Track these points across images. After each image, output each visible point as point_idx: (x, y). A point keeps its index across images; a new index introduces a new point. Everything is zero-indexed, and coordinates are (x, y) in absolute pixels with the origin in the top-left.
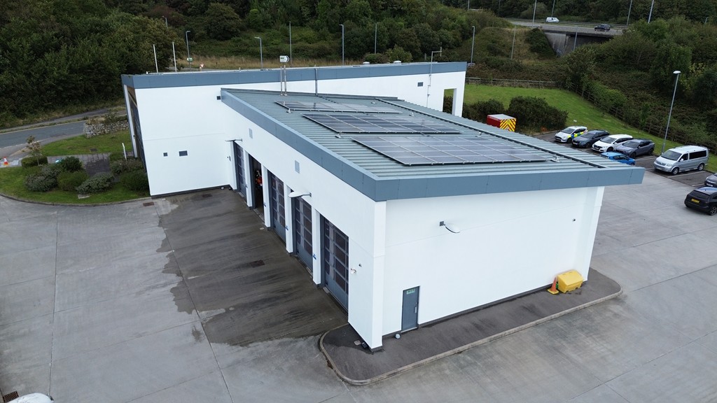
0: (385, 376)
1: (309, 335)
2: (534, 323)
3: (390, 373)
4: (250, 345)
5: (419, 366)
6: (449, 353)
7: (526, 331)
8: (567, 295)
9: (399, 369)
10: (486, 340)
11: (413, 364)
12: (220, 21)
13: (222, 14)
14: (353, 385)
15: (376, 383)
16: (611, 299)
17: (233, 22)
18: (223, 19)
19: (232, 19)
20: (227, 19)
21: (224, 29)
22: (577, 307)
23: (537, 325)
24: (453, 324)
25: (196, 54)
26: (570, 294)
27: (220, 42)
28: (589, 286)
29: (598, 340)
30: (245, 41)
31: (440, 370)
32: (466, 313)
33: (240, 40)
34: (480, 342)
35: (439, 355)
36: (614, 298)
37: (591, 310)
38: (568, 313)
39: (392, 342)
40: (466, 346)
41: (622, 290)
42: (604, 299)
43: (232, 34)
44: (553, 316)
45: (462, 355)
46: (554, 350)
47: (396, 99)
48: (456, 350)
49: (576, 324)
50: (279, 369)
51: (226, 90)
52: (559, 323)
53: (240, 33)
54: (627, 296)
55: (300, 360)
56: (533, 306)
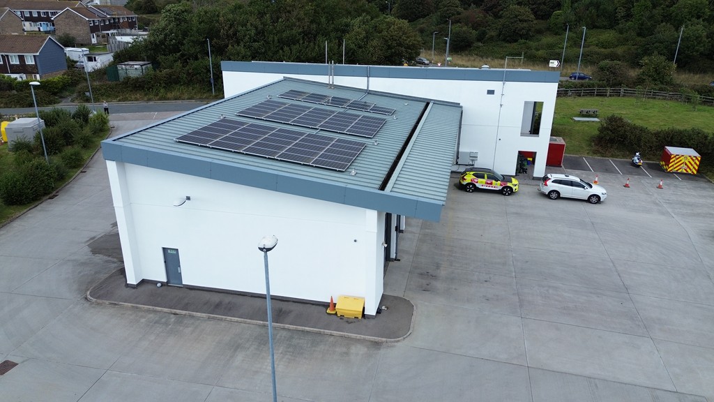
0: (107, 302)
3: (113, 302)
5: (137, 308)
6: (166, 310)
8: (338, 319)
9: (121, 303)
10: (204, 315)
11: (134, 305)
12: (512, 23)
13: (516, 16)
14: (86, 298)
15: (98, 304)
16: (372, 341)
17: (525, 24)
18: (515, 22)
19: (526, 21)
20: (520, 21)
21: (514, 32)
23: (264, 325)
24: (207, 295)
25: (477, 55)
26: (341, 319)
27: (506, 44)
28: (372, 322)
29: (284, 360)
30: (532, 44)
31: (142, 317)
32: (232, 294)
33: (526, 43)
34: (199, 314)
35: (157, 308)
36: (376, 342)
37: (332, 339)
38: (307, 332)
39: (150, 287)
40: (184, 312)
41: (398, 339)
42: (362, 336)
43: (522, 36)
44: (287, 326)
45: (173, 315)
46: (236, 347)
47: (457, 105)
48: (174, 311)
49: (295, 341)
50: (80, 272)
51: (285, 79)
52: (284, 333)
53: (533, 36)
54: (393, 346)
55: (96, 273)
56: (290, 312)
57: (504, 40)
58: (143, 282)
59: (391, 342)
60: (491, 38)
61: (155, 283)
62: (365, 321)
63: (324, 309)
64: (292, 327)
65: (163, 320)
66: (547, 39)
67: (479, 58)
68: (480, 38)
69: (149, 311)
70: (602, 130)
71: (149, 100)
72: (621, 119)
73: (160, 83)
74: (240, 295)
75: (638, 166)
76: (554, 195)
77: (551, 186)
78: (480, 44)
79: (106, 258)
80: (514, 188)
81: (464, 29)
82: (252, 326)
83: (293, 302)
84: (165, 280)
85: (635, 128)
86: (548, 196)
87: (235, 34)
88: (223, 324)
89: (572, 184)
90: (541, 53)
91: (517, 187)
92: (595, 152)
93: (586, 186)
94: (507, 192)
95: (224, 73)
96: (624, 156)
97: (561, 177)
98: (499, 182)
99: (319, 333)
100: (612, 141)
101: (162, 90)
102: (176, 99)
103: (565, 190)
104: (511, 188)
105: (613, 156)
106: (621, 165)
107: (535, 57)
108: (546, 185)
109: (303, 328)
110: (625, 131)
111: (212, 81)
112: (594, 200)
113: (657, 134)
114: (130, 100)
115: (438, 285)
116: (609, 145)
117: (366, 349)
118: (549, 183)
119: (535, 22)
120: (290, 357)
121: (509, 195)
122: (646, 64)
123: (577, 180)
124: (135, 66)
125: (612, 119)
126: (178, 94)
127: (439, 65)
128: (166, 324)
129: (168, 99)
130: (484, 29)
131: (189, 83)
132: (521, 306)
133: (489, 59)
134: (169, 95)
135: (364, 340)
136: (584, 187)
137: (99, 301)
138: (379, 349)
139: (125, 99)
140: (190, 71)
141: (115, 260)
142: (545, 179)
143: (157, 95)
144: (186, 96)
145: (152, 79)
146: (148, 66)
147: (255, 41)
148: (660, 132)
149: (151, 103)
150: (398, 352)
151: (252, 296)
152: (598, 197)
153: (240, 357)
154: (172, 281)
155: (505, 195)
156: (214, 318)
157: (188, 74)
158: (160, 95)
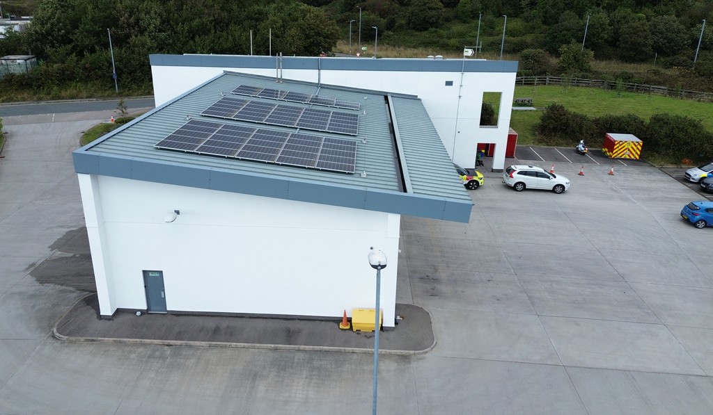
0: (82, 339)
1: (87, 291)
2: (273, 346)
3: (90, 338)
4: (46, 284)
5: (120, 342)
6: (156, 341)
7: (257, 350)
8: (355, 334)
9: (99, 339)
10: (204, 343)
11: (115, 339)
12: (421, 11)
14: (54, 337)
15: (71, 342)
16: (399, 355)
17: (434, 12)
18: (424, 10)
19: (435, 9)
20: (429, 9)
21: (424, 20)
22: (342, 348)
23: (276, 349)
24: (200, 321)
25: (388, 44)
26: (358, 334)
27: (417, 33)
28: (392, 334)
29: (312, 385)
30: (441, 32)
31: (130, 352)
32: (227, 317)
33: (437, 31)
34: (197, 343)
35: (145, 340)
36: (403, 356)
37: (355, 357)
38: (326, 351)
39: (129, 317)
40: (179, 342)
41: (426, 350)
42: (388, 351)
43: (432, 24)
44: (302, 347)
45: (168, 347)
46: (253, 376)
47: (414, 98)
48: (167, 342)
49: (316, 363)
50: (33, 307)
51: (226, 73)
52: (302, 355)
53: (443, 24)
54: (424, 358)
55: (54, 306)
56: (300, 331)
57: (414, 28)
58: (119, 312)
59: (419, 354)
60: (401, 27)
61: (133, 312)
62: (385, 334)
63: (336, 325)
64: (308, 347)
65: (157, 353)
66: (457, 28)
67: (391, 47)
68: (390, 26)
69: (135, 344)
70: (544, 119)
71: (40, 99)
72: (562, 107)
73: (51, 80)
74: (237, 317)
75: (583, 154)
76: (520, 187)
77: (517, 178)
78: (391, 33)
79: (58, 287)
80: (480, 181)
81: (371, 16)
82: (263, 351)
83: (299, 319)
84: (145, 307)
85: (575, 116)
86: (514, 188)
87: (137, 22)
88: (229, 352)
89: (537, 174)
90: (453, 41)
91: (482, 181)
92: (540, 142)
93: (551, 177)
94: (473, 186)
95: (153, 68)
96: (568, 145)
97: (525, 168)
98: (465, 176)
99: (340, 352)
100: (555, 129)
101: (55, 88)
102: (72, 98)
103: (531, 182)
104: (477, 182)
105: (557, 145)
106: (567, 152)
107: (447, 45)
108: (512, 177)
109: (321, 347)
110: (567, 119)
111: (115, 77)
112: (559, 189)
113: (596, 121)
114: (16, 101)
115: (443, 288)
116: (553, 134)
117: (396, 364)
118: (514, 174)
119: (444, 10)
120: (317, 381)
121: (475, 189)
122: (565, 52)
123: (541, 170)
124: (18, 61)
125: (553, 108)
126: (75, 91)
127: (358, 55)
128: (163, 357)
129: (63, 98)
130: (393, 17)
131: (86, 79)
132: (533, 303)
133: (402, 49)
134: (63, 93)
135: (390, 354)
136: (549, 178)
137: (72, 338)
138: (410, 363)
139: (10, 100)
140: (87, 66)
141: (71, 288)
142: (509, 171)
143: (49, 94)
144: (84, 94)
145: (42, 75)
146: (33, 60)
147: (160, 31)
148: (599, 120)
149: (43, 103)
150: (429, 363)
151: (250, 318)
152: (563, 187)
153: (261, 387)
154: (153, 308)
155: (471, 189)
156: (216, 346)
157: (85, 69)
158: (53, 93)
